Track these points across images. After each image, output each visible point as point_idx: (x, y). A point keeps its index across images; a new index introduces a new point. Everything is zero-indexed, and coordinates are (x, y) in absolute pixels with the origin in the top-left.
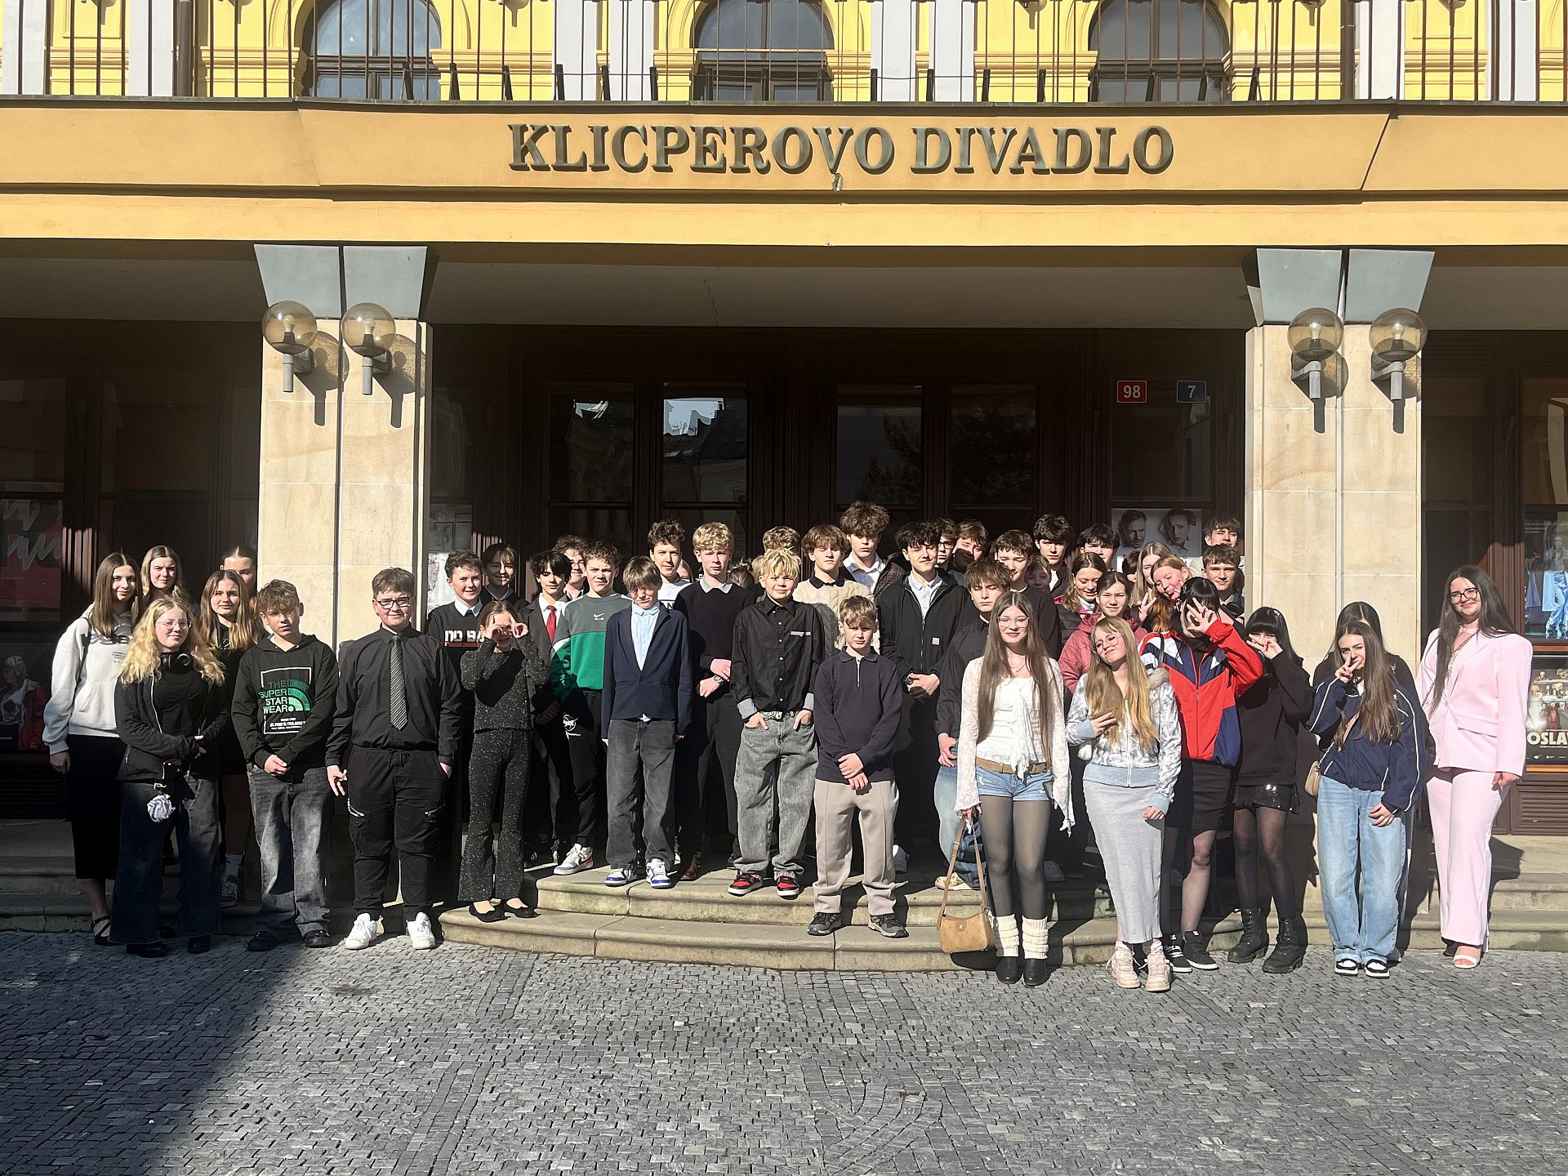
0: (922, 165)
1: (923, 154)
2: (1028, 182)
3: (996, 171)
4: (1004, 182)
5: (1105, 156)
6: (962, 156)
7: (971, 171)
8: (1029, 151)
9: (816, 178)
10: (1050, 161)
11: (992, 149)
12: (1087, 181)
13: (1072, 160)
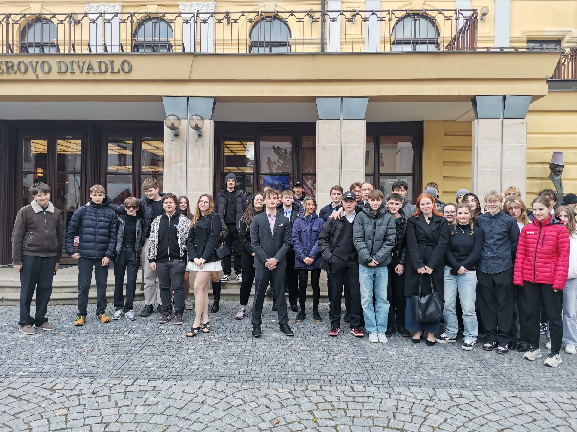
0: (60, 71)
1: (60, 68)
2: (91, 76)
3: (82, 73)
4: (84, 76)
5: (112, 69)
6: (71, 69)
7: (74, 73)
8: (90, 67)
9: (30, 75)
10: (97, 70)
11: (79, 67)
12: (108, 76)
13: (103, 70)
